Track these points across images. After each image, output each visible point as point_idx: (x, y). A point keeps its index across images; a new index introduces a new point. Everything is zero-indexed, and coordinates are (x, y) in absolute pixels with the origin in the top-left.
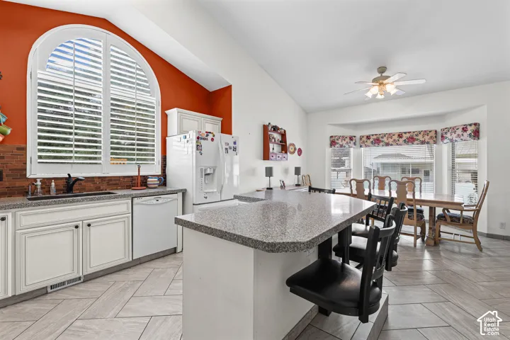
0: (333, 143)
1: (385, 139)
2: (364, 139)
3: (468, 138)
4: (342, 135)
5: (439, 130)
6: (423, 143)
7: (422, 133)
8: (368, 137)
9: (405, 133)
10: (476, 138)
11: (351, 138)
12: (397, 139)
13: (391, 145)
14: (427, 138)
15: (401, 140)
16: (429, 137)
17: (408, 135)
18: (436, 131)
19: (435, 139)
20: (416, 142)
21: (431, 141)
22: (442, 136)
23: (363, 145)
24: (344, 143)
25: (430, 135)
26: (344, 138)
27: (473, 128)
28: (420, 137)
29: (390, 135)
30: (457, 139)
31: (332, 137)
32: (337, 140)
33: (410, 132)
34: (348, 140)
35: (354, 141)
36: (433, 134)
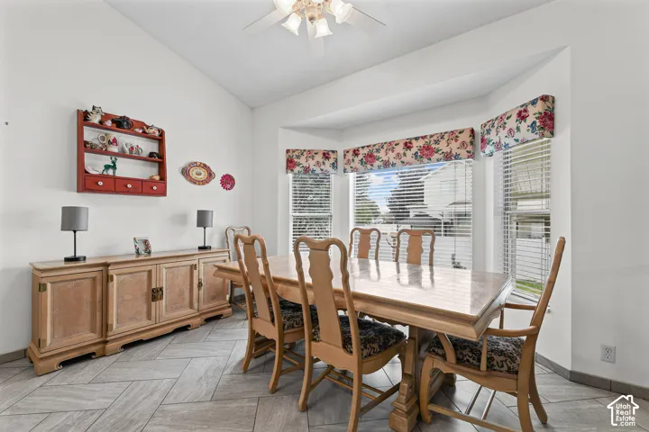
0: (291, 164)
1: (382, 154)
2: (350, 156)
3: (530, 136)
4: (307, 148)
5: (478, 129)
6: (448, 157)
7: (446, 137)
8: (356, 152)
9: (417, 139)
10: (547, 133)
11: (326, 155)
12: (402, 152)
13: (394, 165)
14: (454, 146)
15: (410, 153)
16: (458, 144)
17: (421, 143)
18: (472, 131)
19: (469, 148)
20: (436, 156)
21: (463, 152)
22: (483, 140)
23: (348, 167)
24: (312, 163)
25: (460, 140)
26: (311, 154)
27: (540, 107)
28: (443, 146)
29: (391, 146)
30: (507, 140)
31: (288, 151)
32: (298, 157)
33: (423, 138)
34: (319, 158)
35: (332, 161)
36: (465, 137)
